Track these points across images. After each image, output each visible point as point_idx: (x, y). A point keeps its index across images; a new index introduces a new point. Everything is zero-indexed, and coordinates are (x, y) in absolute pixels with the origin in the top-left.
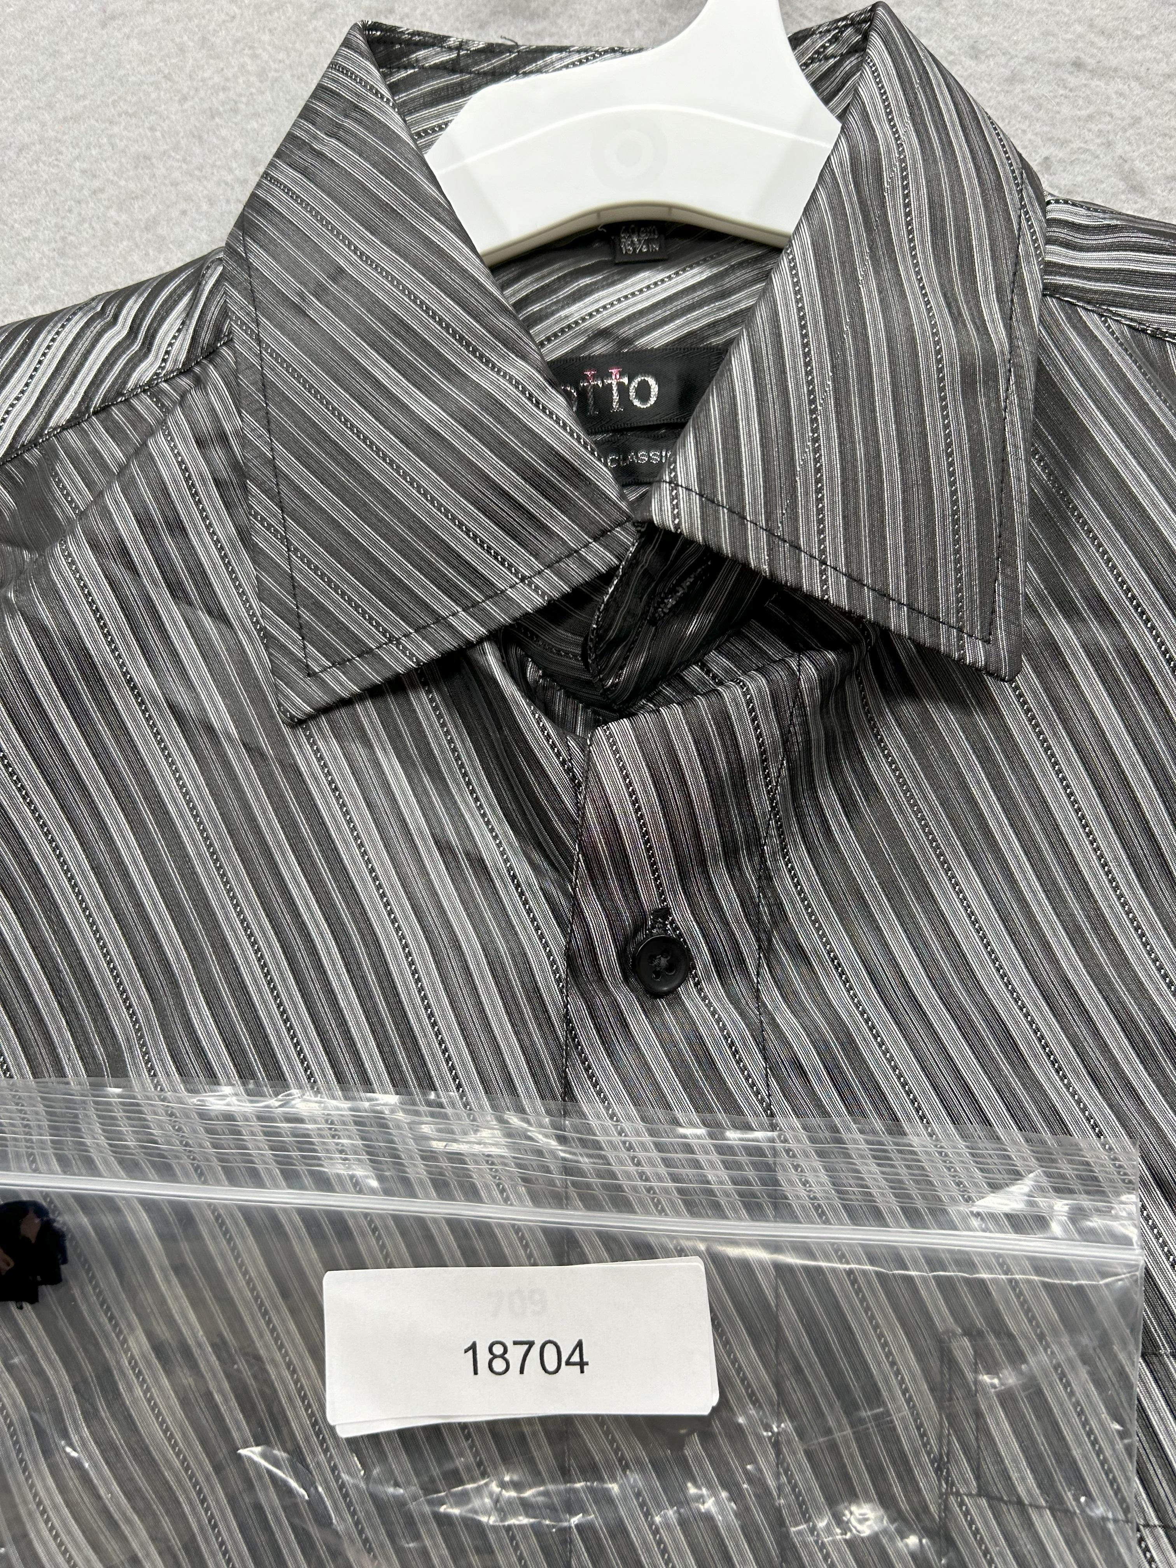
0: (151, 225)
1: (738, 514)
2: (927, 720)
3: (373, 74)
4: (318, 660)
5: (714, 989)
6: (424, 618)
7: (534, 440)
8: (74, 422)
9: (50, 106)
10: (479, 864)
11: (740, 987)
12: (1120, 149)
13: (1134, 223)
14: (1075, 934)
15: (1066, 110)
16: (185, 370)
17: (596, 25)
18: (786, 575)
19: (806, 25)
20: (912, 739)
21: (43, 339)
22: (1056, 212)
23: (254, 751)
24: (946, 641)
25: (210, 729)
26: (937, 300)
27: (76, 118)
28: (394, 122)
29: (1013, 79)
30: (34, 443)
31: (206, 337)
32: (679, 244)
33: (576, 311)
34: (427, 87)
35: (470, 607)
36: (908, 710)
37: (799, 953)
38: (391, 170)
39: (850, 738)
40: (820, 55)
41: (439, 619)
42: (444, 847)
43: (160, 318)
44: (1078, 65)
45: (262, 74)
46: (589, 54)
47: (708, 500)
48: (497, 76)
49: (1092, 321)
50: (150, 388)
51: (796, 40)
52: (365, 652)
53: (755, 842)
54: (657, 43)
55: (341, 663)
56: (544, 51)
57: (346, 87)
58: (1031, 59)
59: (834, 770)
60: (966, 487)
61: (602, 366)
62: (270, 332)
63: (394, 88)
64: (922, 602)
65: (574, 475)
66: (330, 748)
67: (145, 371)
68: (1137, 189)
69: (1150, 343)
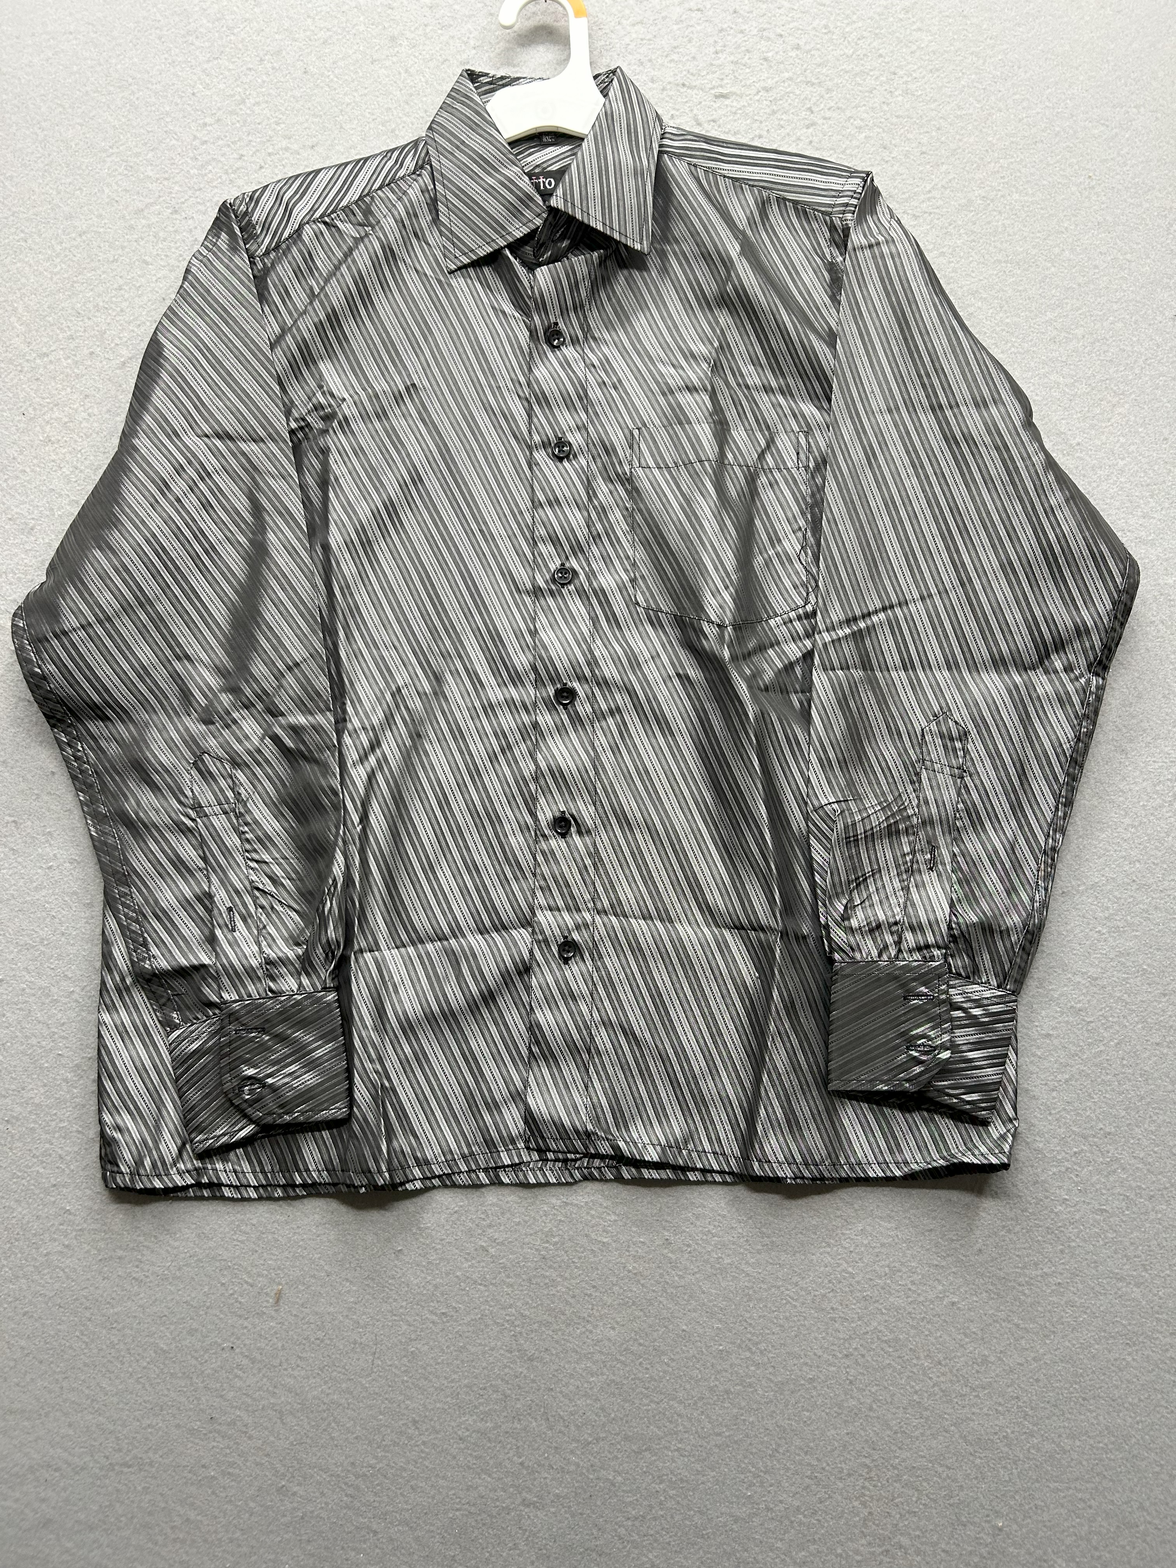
0: (393, 131)
1: (573, 204)
2: (630, 274)
3: (471, 85)
4: (458, 253)
5: (571, 348)
6: (488, 240)
7: (520, 189)
8: (380, 188)
9: (356, 90)
10: (504, 313)
11: (578, 349)
12: (695, 111)
13: (690, 133)
14: (668, 328)
15: (679, 100)
16: (414, 173)
17: (534, 70)
18: (586, 221)
19: (601, 71)
20: (626, 279)
21: (368, 163)
22: (668, 130)
23: (439, 281)
24: (630, 243)
25: (426, 275)
26: (628, 152)
27: (365, 95)
28: (477, 98)
29: (664, 89)
30: (368, 194)
31: (420, 162)
32: (560, 139)
33: (529, 159)
34: (483, 89)
35: (502, 237)
36: (625, 272)
37: (594, 339)
38: (478, 113)
39: (609, 280)
40: (603, 82)
41: (493, 240)
42: (494, 308)
43: (405, 158)
44: (684, 85)
45: (427, 82)
46: (533, 79)
47: (565, 201)
48: (504, 86)
49: (677, 162)
50: (402, 178)
51: (595, 77)
52: (472, 251)
53: (582, 306)
54: (554, 76)
55: (465, 254)
56: (519, 79)
57: (462, 89)
58: (670, 83)
59: (605, 287)
60: (634, 201)
61: (538, 176)
62: (444, 161)
63: (476, 88)
64: (623, 231)
65: (531, 199)
66: (461, 280)
67: (401, 173)
68: (699, 124)
69: (693, 168)
